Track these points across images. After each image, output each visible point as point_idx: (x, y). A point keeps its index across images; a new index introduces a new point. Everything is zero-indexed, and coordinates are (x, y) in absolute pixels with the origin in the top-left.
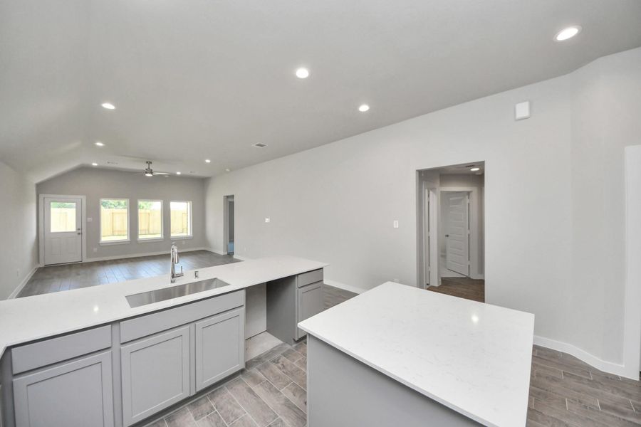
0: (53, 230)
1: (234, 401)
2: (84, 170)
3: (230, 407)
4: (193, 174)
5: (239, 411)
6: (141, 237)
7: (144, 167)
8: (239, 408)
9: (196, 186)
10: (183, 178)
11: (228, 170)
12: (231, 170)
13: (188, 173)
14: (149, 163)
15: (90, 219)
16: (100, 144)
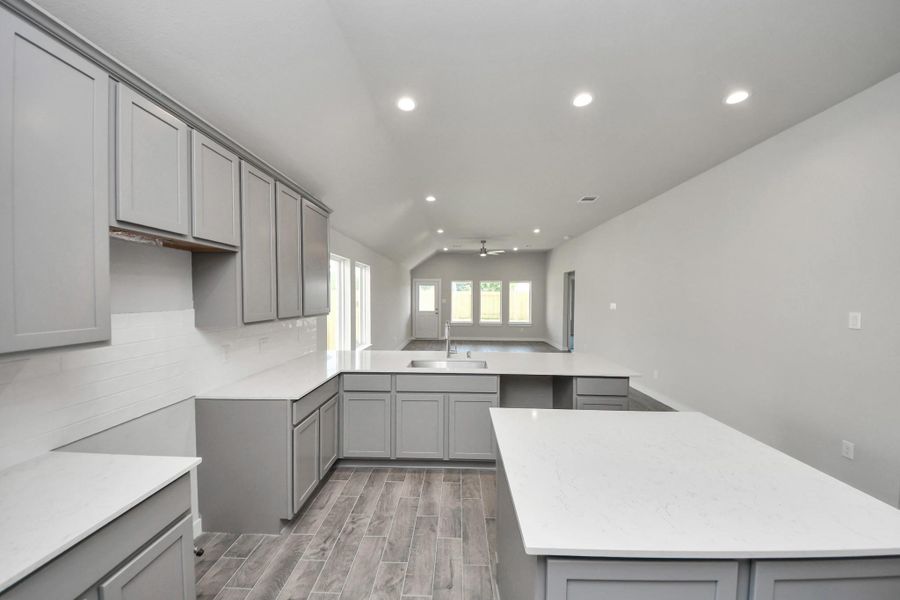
0: (421, 309)
1: (478, 484)
2: (439, 255)
3: (472, 487)
4: (528, 248)
5: (477, 494)
6: (482, 321)
7: (478, 247)
8: (479, 491)
9: (536, 261)
10: (522, 254)
11: (566, 238)
12: (571, 237)
13: (524, 248)
14: (483, 242)
15: (444, 301)
16: (440, 231)
